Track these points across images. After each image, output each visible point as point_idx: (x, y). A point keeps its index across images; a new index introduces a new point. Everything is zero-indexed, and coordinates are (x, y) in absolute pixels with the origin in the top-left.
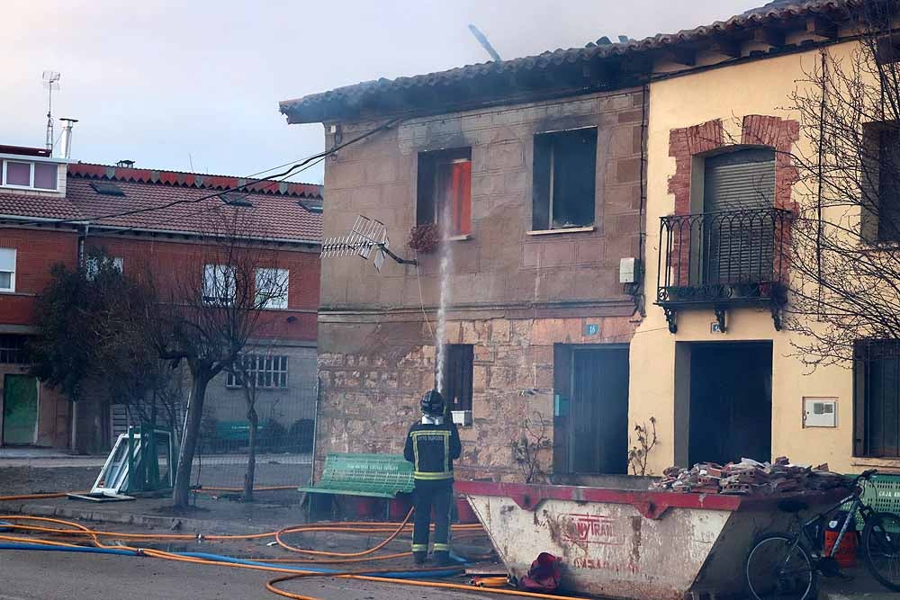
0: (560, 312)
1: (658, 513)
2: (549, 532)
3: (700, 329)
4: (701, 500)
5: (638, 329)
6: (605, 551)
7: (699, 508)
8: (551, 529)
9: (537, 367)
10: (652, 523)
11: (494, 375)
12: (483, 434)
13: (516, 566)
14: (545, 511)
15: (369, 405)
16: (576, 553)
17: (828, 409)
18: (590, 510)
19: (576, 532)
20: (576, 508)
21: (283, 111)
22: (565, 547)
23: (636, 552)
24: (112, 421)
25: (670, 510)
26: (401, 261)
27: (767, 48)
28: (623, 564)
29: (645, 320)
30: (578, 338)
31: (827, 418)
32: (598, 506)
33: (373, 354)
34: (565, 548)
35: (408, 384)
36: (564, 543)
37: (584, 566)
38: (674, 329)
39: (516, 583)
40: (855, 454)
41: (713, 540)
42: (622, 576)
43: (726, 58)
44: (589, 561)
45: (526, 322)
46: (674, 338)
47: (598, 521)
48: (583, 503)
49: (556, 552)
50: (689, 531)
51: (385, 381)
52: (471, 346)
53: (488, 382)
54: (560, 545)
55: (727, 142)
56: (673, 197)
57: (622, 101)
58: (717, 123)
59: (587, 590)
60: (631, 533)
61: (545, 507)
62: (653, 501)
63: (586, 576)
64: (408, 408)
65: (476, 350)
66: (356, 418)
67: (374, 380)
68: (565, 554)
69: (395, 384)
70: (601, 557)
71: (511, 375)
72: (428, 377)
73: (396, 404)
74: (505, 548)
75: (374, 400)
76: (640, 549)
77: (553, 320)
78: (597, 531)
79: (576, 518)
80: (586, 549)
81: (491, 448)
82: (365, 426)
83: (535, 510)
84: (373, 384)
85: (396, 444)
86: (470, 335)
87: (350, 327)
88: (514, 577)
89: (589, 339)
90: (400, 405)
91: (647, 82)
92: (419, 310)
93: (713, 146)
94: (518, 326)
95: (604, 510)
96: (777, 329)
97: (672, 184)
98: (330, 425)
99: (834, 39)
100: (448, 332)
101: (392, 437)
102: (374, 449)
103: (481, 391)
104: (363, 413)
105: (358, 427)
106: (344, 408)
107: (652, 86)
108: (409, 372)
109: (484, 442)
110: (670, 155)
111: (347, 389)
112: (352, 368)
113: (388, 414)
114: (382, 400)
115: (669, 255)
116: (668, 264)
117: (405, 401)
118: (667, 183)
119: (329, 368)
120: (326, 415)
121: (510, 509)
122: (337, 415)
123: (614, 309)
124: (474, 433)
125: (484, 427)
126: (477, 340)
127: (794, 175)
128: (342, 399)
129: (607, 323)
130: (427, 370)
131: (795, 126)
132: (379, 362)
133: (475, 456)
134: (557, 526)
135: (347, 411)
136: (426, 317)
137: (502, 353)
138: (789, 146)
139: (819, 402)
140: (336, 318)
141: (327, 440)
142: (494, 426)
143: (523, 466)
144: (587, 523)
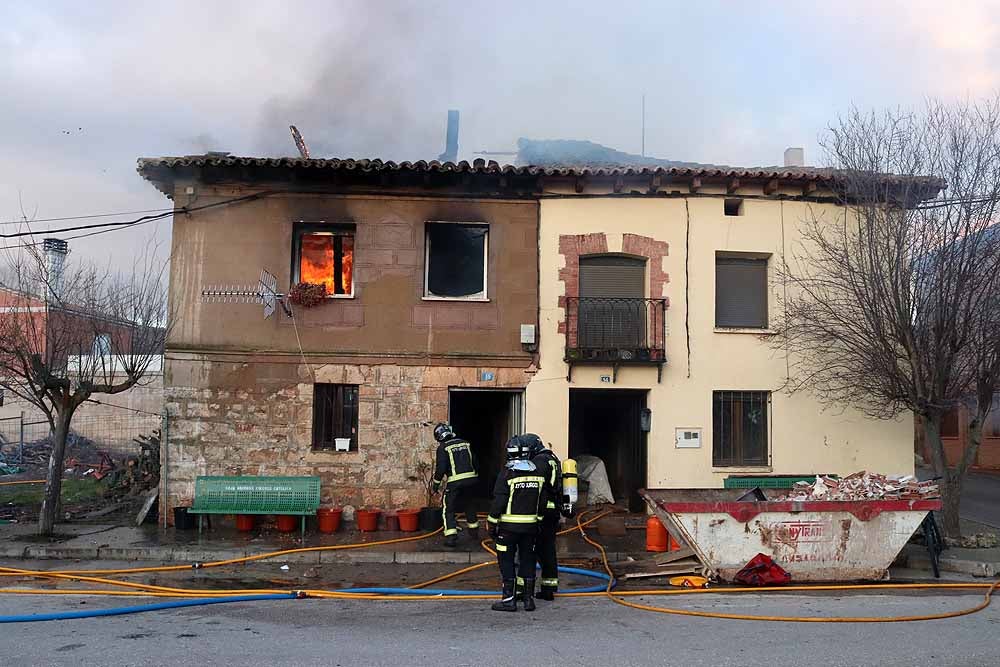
0: (455, 362)
2: (760, 538)
3: (591, 379)
4: (912, 504)
5: (533, 378)
6: (813, 547)
7: (910, 510)
8: (763, 535)
9: (431, 404)
10: (860, 524)
11: (382, 410)
12: (372, 458)
13: (720, 567)
14: (757, 522)
15: (231, 433)
16: (783, 555)
17: (695, 436)
18: (802, 518)
19: (789, 535)
20: (788, 517)
22: (775, 547)
23: (843, 546)
27: (643, 191)
28: (829, 556)
29: (540, 371)
30: (472, 383)
31: (693, 442)
32: (809, 514)
33: (237, 389)
34: (776, 550)
35: (281, 415)
36: (774, 545)
37: (792, 560)
38: (569, 379)
39: (719, 581)
41: (913, 531)
42: (828, 564)
43: (611, 192)
44: (798, 557)
45: (418, 368)
46: (569, 385)
47: (810, 526)
48: (797, 512)
49: (768, 552)
50: (891, 527)
51: (252, 413)
52: (355, 386)
53: (376, 415)
54: (770, 546)
55: (611, 250)
56: (563, 283)
57: (516, 208)
58: (602, 236)
59: (794, 579)
60: (841, 532)
61: (757, 518)
63: (792, 568)
64: (280, 436)
65: (362, 391)
66: (215, 444)
67: (238, 412)
68: (774, 553)
69: (265, 416)
70: (809, 553)
71: (399, 410)
72: (304, 411)
73: (267, 434)
74: (711, 554)
75: (238, 429)
76: (848, 543)
77: (446, 368)
78: (807, 533)
79: (788, 525)
80: (795, 548)
81: (380, 469)
82: (226, 452)
83: (747, 521)
84: (236, 415)
85: (267, 467)
86: (355, 376)
87: (208, 365)
88: (718, 576)
89: (484, 384)
90: (271, 434)
91: (538, 198)
92: (296, 354)
93: (598, 251)
94: (410, 371)
95: (816, 517)
96: (659, 381)
97: (562, 274)
98: (181, 451)
99: (694, 193)
100: (329, 373)
101: (262, 461)
102: (239, 472)
103: (368, 422)
104: (224, 441)
105: (218, 453)
106: (199, 436)
107: (542, 201)
108: (282, 406)
109: (372, 464)
110: (560, 253)
111: (203, 419)
112: (210, 401)
113: (256, 441)
114: (248, 429)
115: (560, 325)
116: (560, 331)
117: (277, 430)
118: (558, 273)
119: (179, 400)
120: (176, 442)
121: (721, 522)
122: (190, 442)
123: (510, 362)
124: (360, 456)
125: (372, 451)
126: (363, 381)
127: (665, 278)
128: (197, 428)
129: (503, 372)
130: (303, 404)
131: (665, 246)
132: (244, 396)
133: (361, 476)
134: (769, 532)
135: (203, 439)
136: (304, 360)
137: (391, 391)
138: (660, 259)
139: (687, 431)
140: (189, 356)
141: (178, 464)
142: (383, 451)
143: (416, 483)
144: (798, 528)
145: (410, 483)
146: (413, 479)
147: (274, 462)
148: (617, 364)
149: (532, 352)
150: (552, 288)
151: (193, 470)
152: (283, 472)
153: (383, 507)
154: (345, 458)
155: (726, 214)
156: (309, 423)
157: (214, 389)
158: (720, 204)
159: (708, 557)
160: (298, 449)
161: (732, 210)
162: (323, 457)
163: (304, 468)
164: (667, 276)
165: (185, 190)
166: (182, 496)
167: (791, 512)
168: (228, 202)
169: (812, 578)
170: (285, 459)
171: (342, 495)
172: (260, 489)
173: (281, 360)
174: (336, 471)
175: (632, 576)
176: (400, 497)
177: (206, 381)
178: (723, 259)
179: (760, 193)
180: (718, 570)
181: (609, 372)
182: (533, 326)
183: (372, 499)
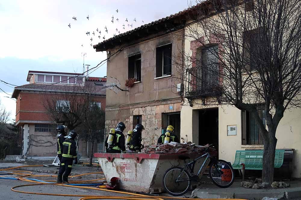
0: (163, 103)
1: (140, 160)
2: (116, 169)
3: (199, 105)
4: (150, 156)
5: (183, 106)
6: (129, 175)
7: (151, 159)
9: (157, 121)
10: (139, 165)
11: (147, 124)
14: (115, 162)
17: (234, 129)
18: (125, 161)
19: (122, 168)
20: (122, 161)
21: (94, 48)
22: (120, 174)
23: (136, 175)
24: (98, 148)
25: (143, 160)
26: (122, 90)
28: (133, 179)
29: (184, 103)
30: (167, 111)
32: (127, 159)
33: (118, 120)
38: (191, 106)
40: (242, 144)
41: (155, 170)
42: (133, 183)
44: (126, 179)
45: (154, 107)
46: (192, 108)
47: (127, 165)
49: (117, 176)
50: (148, 166)
52: (141, 116)
55: (206, 43)
59: (125, 189)
60: (135, 168)
62: (139, 157)
63: (125, 184)
68: (120, 177)
70: (128, 177)
71: (151, 124)
72: (131, 126)
77: (161, 106)
78: (127, 168)
79: (122, 164)
80: (125, 174)
83: (112, 161)
86: (141, 112)
89: (170, 111)
91: (184, 27)
93: (202, 45)
97: (191, 59)
100: (136, 112)
110: (191, 49)
121: (107, 162)
123: (176, 101)
126: (143, 114)
129: (175, 105)
136: (130, 107)
137: (149, 117)
139: (231, 127)
144: (124, 166)
173: (126, 108)
182: (180, 84)
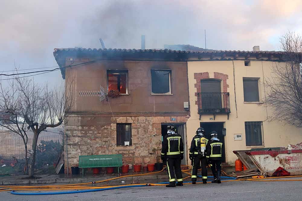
0: (163, 115)
3: (207, 119)
5: (188, 119)
6: (295, 164)
8: (280, 161)
9: (156, 129)
12: (137, 147)
13: (268, 172)
14: (278, 157)
15: (89, 141)
16: (286, 167)
17: (240, 136)
18: (291, 155)
19: (287, 161)
27: (219, 59)
28: (300, 167)
29: (190, 117)
30: (169, 121)
31: (240, 138)
32: (293, 154)
33: (90, 126)
34: (284, 166)
35: (106, 134)
36: (283, 164)
37: (289, 169)
43: (209, 59)
44: (291, 167)
45: (151, 117)
46: (200, 121)
47: (293, 157)
48: (290, 154)
51: (96, 134)
52: (130, 124)
53: (138, 133)
54: (282, 165)
55: (210, 78)
56: (196, 88)
57: (180, 64)
58: (207, 73)
61: (278, 156)
64: (106, 141)
65: (133, 125)
66: (83, 145)
67: (91, 134)
69: (100, 135)
71: (146, 130)
73: (101, 141)
74: (265, 168)
75: (91, 140)
77: (160, 117)
78: (293, 160)
79: (287, 157)
80: (290, 165)
81: (140, 151)
82: (87, 147)
84: (90, 135)
85: (102, 152)
86: (130, 120)
87: (80, 118)
88: (267, 175)
89: (173, 122)
90: (102, 141)
91: (187, 61)
92: (110, 113)
93: (206, 78)
94: (148, 118)
95: (295, 155)
96: (228, 119)
97: (196, 85)
98: (72, 148)
99: (235, 59)
100: (121, 120)
101: (100, 150)
102: (92, 154)
103: (135, 136)
104: (86, 144)
105: (85, 148)
106: (78, 143)
107: (188, 62)
108: (106, 131)
109: (137, 149)
110: (194, 79)
111: (79, 137)
112: (81, 130)
113: (98, 143)
114: (95, 139)
115: (196, 102)
116: (196, 104)
117: (105, 139)
118: (194, 85)
119: (70, 130)
120: (70, 145)
121: (267, 157)
122: (75, 145)
123: (181, 114)
124: (133, 147)
125: (137, 145)
126: (133, 122)
127: (228, 86)
128: (77, 140)
129: (179, 118)
130: (113, 130)
131: (227, 76)
132: (93, 128)
133: (133, 154)
134: (282, 160)
135: (79, 143)
136: (113, 116)
137: (142, 125)
138: (226, 80)
139: (238, 135)
140: (73, 115)
141: (71, 152)
142: (141, 145)
143: (152, 155)
144: (290, 158)
145: (150, 155)
146: (151, 154)
147: (104, 150)
148: (215, 114)
149: (188, 110)
150: (193, 90)
151: (76, 154)
152: (107, 154)
153: (141, 164)
154: (128, 148)
155: (245, 66)
156: (116, 136)
157: (82, 126)
158: (243, 62)
159: (264, 168)
160: (112, 145)
161: (246, 64)
162: (121, 148)
163: (114, 152)
164: (228, 85)
165: (70, 59)
166: (72, 163)
167: (288, 153)
168: (85, 63)
169: (295, 174)
170: (108, 149)
171: (127, 160)
172: (101, 159)
173: (105, 116)
174: (125, 152)
175: (239, 177)
176: (147, 160)
177: (80, 124)
178: (245, 80)
179: (255, 59)
180: (267, 173)
181: (212, 117)
182: (188, 102)
183: (138, 161)
